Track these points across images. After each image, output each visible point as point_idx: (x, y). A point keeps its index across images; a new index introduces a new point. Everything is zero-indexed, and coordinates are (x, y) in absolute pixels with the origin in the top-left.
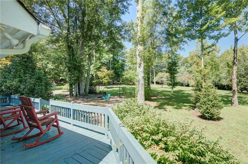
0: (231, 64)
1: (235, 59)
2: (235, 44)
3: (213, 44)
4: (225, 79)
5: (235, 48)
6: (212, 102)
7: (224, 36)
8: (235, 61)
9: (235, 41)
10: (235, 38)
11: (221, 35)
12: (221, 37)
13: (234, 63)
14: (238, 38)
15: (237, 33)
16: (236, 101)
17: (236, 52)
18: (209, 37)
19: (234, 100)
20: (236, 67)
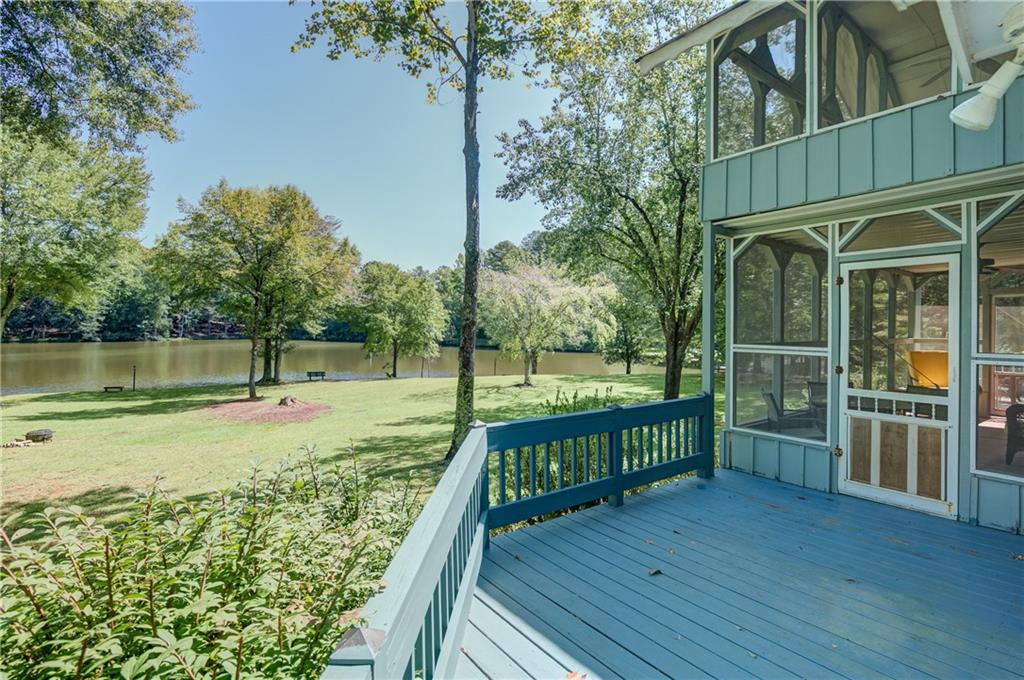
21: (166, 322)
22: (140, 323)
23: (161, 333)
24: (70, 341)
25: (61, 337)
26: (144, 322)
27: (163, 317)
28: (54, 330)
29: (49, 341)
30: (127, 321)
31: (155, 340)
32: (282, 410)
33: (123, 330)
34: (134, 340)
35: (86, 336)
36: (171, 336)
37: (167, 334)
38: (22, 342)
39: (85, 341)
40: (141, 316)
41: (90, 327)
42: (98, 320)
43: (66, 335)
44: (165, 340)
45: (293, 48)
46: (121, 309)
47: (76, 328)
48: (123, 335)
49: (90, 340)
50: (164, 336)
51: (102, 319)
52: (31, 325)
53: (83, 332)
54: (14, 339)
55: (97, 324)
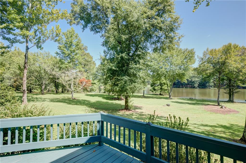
0: (22, 67)
1: (26, 64)
2: (26, 51)
3: (8, 46)
4: (8, 79)
5: (26, 54)
6: (10, 102)
7: (19, 42)
8: (26, 66)
9: (27, 49)
10: (26, 46)
11: (17, 40)
12: (16, 42)
13: (25, 67)
14: (29, 47)
15: (28, 42)
16: (25, 100)
17: (27, 58)
18: (3, 37)
19: (24, 99)
20: (27, 71)
21: (212, 84)
22: (206, 84)
23: (211, 87)
24: (193, 88)
25: (191, 87)
26: (207, 84)
27: (212, 83)
28: (190, 86)
29: (190, 88)
30: (203, 84)
31: (210, 88)
32: (221, 110)
33: (203, 86)
34: (205, 88)
35: (196, 87)
36: (214, 87)
37: (213, 87)
38: (185, 88)
39: (195, 88)
40: (207, 82)
41: (196, 85)
42: (198, 84)
43: (192, 87)
44: (212, 88)
45: (193, 11)
46: (202, 81)
47: (194, 85)
48: (203, 87)
49: (196, 88)
50: (212, 87)
51: (199, 83)
52: (186, 85)
53: (195, 86)
54: (184, 87)
55: (198, 85)
